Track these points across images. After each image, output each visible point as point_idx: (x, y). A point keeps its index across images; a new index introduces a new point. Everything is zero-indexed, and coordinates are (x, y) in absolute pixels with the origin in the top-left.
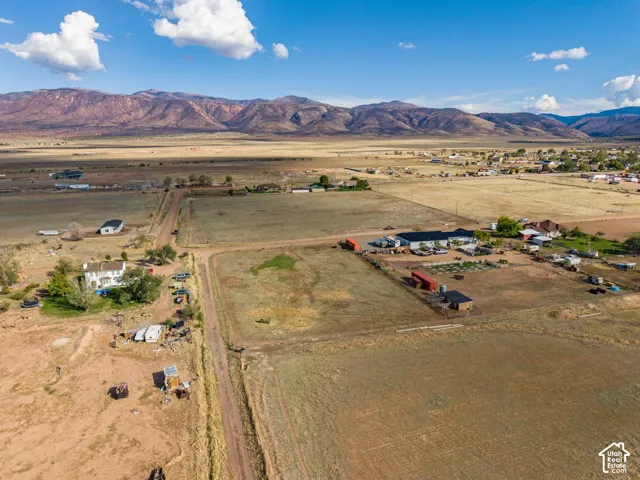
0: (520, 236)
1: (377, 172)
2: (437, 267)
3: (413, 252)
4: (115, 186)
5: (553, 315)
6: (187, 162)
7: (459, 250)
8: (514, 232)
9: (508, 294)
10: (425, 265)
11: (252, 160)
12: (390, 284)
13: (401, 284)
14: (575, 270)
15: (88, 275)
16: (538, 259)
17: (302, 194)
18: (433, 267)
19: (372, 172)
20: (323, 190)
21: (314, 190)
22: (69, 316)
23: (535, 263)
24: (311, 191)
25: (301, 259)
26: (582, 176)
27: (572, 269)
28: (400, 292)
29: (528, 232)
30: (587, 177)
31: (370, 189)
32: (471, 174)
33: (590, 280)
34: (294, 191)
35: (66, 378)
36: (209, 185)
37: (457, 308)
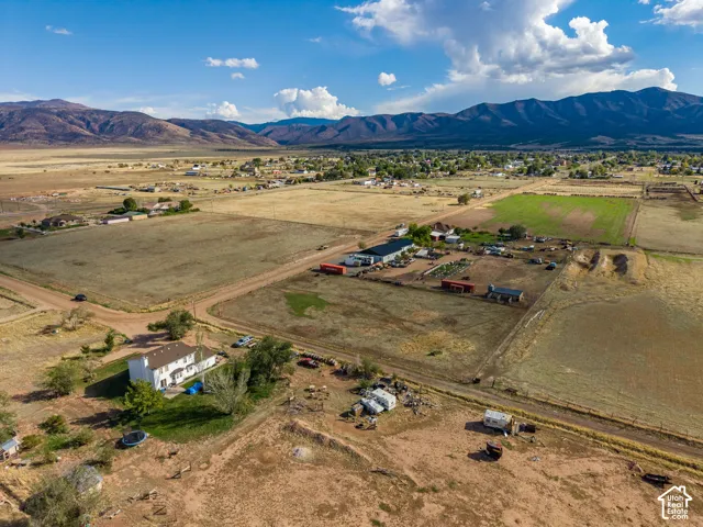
0: (433, 238)
1: (157, 189)
3: (392, 266)
5: (564, 288)
8: (428, 237)
12: (438, 296)
13: (443, 293)
15: (157, 372)
17: (123, 224)
19: (151, 190)
20: (146, 216)
21: (134, 218)
23: (481, 257)
24: (131, 219)
25: (317, 293)
26: (354, 183)
29: (435, 234)
30: (359, 183)
31: (197, 210)
34: (110, 222)
35: (411, 474)
37: (518, 300)
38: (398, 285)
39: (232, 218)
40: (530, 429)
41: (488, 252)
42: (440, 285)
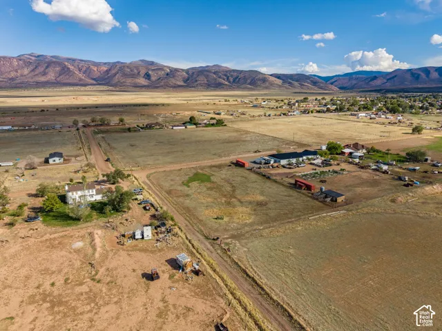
0: (343, 153)
1: (223, 114)
2: (305, 175)
3: (284, 167)
4: (33, 127)
5: (393, 201)
6: (78, 108)
7: (311, 164)
8: (339, 151)
9: (359, 190)
10: (297, 174)
11: (126, 105)
12: (283, 189)
13: (290, 187)
14: (387, 173)
15: (70, 194)
16: (362, 168)
17: (180, 129)
18: (303, 176)
19: (219, 114)
20: (194, 126)
21: (188, 127)
22: (69, 225)
23: (362, 170)
24: (186, 127)
25: (213, 175)
26: (352, 115)
27: (385, 172)
28: (294, 193)
29: (347, 151)
30: (355, 115)
31: (225, 125)
32: (284, 114)
33: (400, 179)
34: (174, 128)
35: (102, 270)
36: (108, 125)
37: (336, 201)
38: (268, 178)
39: (237, 131)
40: (197, 273)
41: (374, 167)
42: (293, 182)
